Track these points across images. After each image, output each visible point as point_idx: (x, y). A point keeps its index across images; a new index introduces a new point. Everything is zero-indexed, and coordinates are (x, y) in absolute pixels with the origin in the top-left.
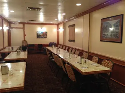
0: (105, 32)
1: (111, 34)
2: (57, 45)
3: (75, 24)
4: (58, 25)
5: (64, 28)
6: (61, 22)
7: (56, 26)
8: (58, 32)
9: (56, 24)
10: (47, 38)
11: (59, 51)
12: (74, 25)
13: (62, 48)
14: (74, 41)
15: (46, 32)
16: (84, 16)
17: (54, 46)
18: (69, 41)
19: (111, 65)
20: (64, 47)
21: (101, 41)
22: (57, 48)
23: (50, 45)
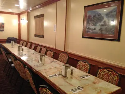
0: (91, 25)
1: (101, 28)
2: (18, 41)
3: (43, 14)
4: (19, 15)
5: (28, 19)
6: (24, 10)
7: (17, 16)
8: (19, 25)
9: (16, 14)
10: (3, 31)
11: (22, 50)
12: (42, 16)
13: (26, 46)
14: (43, 37)
15: (3, 24)
16: (58, 2)
17: (14, 42)
18: (36, 36)
19: (116, 78)
20: (29, 44)
21: (83, 37)
22: (19, 47)
23: (9, 41)
